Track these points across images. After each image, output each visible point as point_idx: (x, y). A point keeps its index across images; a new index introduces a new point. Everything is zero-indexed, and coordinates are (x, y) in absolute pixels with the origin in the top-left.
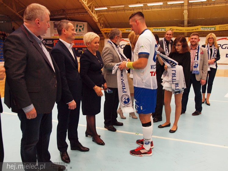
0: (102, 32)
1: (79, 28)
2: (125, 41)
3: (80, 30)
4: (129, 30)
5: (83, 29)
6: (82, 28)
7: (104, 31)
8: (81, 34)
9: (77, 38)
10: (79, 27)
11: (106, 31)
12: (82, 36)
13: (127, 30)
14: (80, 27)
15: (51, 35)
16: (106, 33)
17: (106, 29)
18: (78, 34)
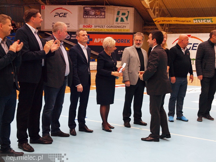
0: (156, 23)
1: (121, 16)
2: (192, 37)
3: (122, 20)
4: (199, 21)
5: (127, 18)
6: (126, 16)
7: (160, 21)
8: (123, 25)
9: (118, 31)
10: (120, 14)
11: (163, 21)
12: (124, 29)
13: (197, 20)
14: (124, 14)
15: (79, 26)
16: (162, 25)
17: (162, 18)
18: (119, 25)
